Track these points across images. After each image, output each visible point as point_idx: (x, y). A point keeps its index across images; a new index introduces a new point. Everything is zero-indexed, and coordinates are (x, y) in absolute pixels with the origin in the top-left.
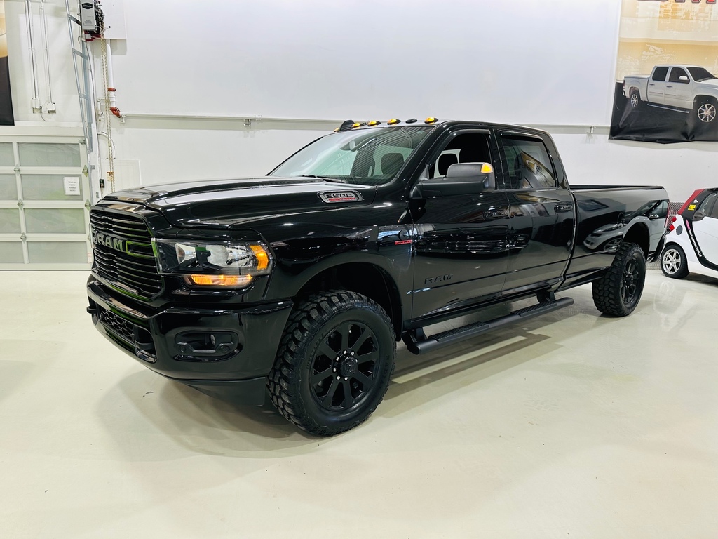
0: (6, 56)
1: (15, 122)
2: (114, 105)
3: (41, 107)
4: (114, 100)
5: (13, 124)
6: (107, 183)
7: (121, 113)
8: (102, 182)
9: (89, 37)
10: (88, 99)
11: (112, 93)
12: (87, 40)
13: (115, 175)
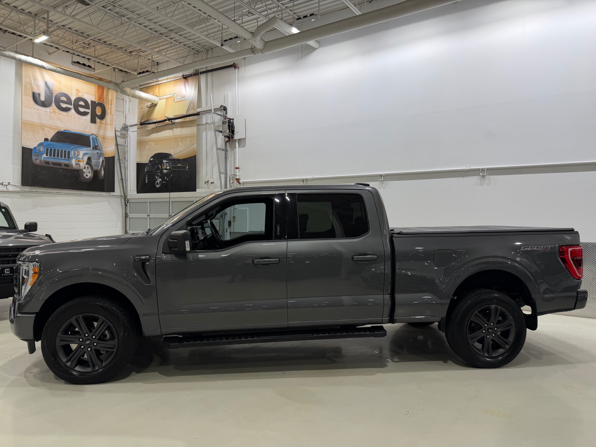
0: (195, 155)
1: (197, 189)
2: (238, 177)
3: (208, 181)
4: (238, 174)
5: (195, 190)
6: (232, 223)
7: (240, 181)
8: (230, 222)
9: (227, 139)
10: (226, 174)
11: (238, 170)
12: (227, 141)
13: (236, 218)
